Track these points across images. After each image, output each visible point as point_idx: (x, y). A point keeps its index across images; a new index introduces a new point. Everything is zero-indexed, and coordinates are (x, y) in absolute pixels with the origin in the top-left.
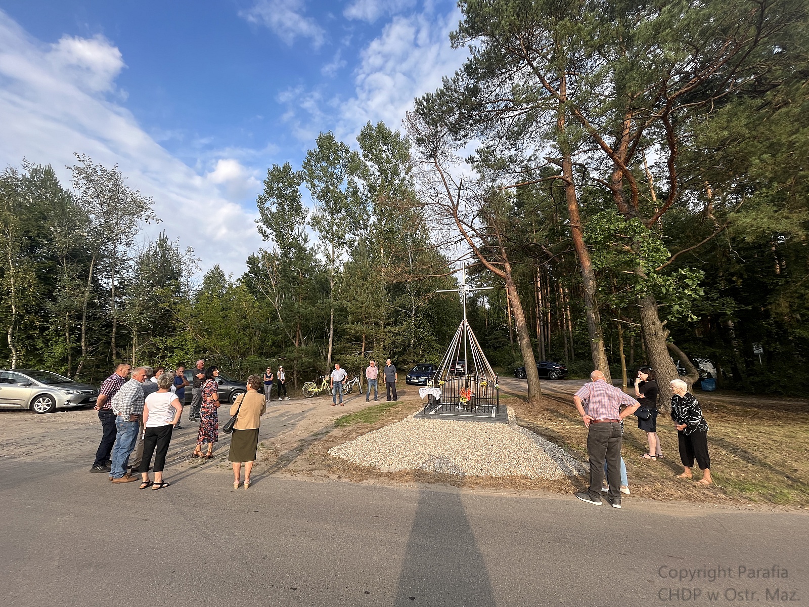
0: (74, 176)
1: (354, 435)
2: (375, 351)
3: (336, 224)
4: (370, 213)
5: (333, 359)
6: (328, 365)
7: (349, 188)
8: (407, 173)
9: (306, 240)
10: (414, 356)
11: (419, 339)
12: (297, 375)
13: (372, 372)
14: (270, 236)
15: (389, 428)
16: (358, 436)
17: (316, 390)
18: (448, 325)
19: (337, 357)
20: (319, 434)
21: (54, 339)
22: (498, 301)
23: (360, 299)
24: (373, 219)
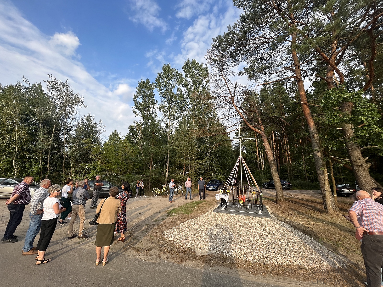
0: (47, 85)
1: (178, 222)
2: (190, 172)
3: (171, 108)
4: (188, 103)
5: (168, 176)
6: (166, 179)
7: (178, 92)
8: (206, 84)
9: (156, 116)
10: (209, 175)
11: (212, 167)
12: (150, 184)
13: (188, 184)
14: (139, 114)
15: (199, 218)
16: (181, 223)
17: (159, 192)
18: (227, 160)
19: (171, 175)
20: (158, 220)
21: (34, 164)
22: (252, 148)
23: (183, 146)
24: (190, 106)
